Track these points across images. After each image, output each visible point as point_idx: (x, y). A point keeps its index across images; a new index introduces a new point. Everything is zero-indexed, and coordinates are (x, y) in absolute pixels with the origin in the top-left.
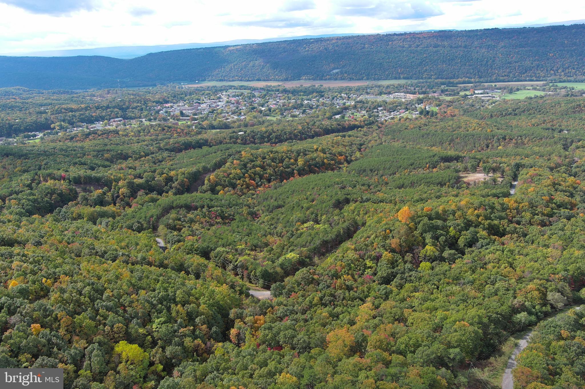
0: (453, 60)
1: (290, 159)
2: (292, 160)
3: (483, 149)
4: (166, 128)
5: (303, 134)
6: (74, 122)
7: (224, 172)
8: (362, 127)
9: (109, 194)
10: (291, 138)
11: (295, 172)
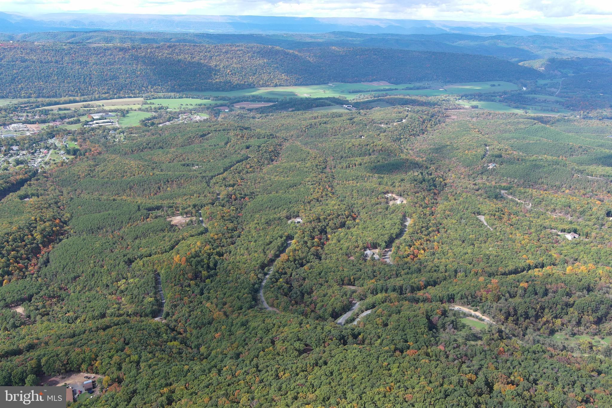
0: (49, 77)
1: (27, 235)
2: (30, 236)
3: (157, 192)
11: (40, 245)
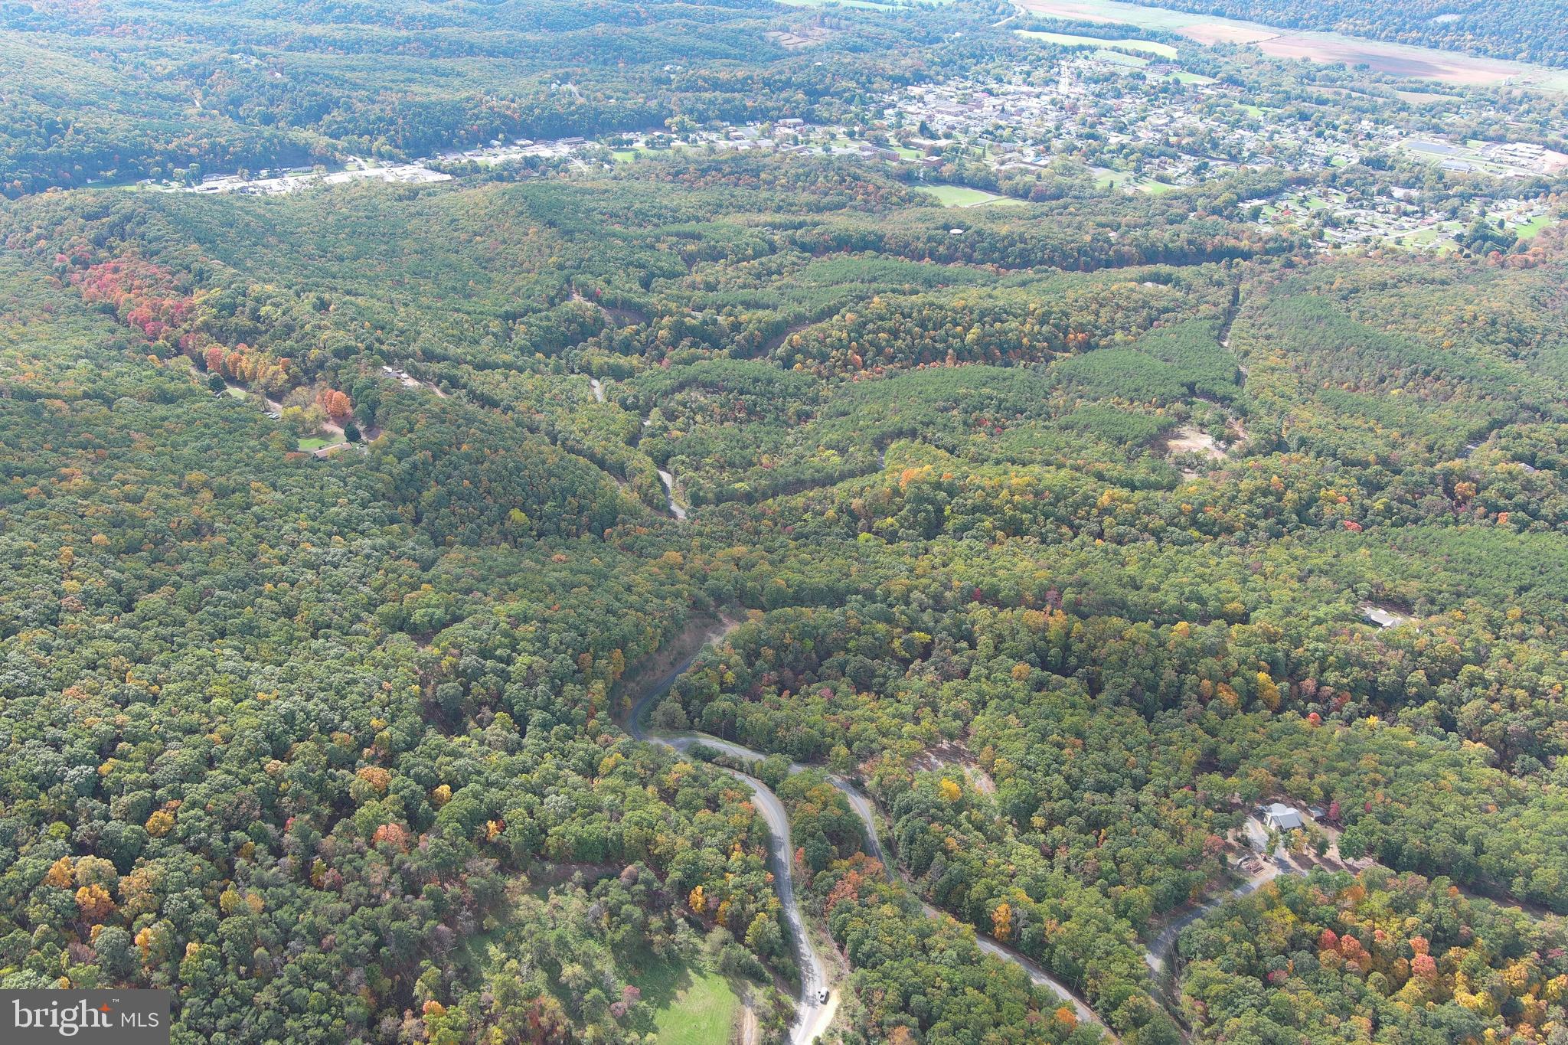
1: (957, 325)
2: (959, 329)
4: (848, 179)
5: (1086, 254)
6: (708, 119)
7: (823, 331)
8: (1247, 256)
9: (643, 335)
10: (1051, 262)
11: (950, 351)
